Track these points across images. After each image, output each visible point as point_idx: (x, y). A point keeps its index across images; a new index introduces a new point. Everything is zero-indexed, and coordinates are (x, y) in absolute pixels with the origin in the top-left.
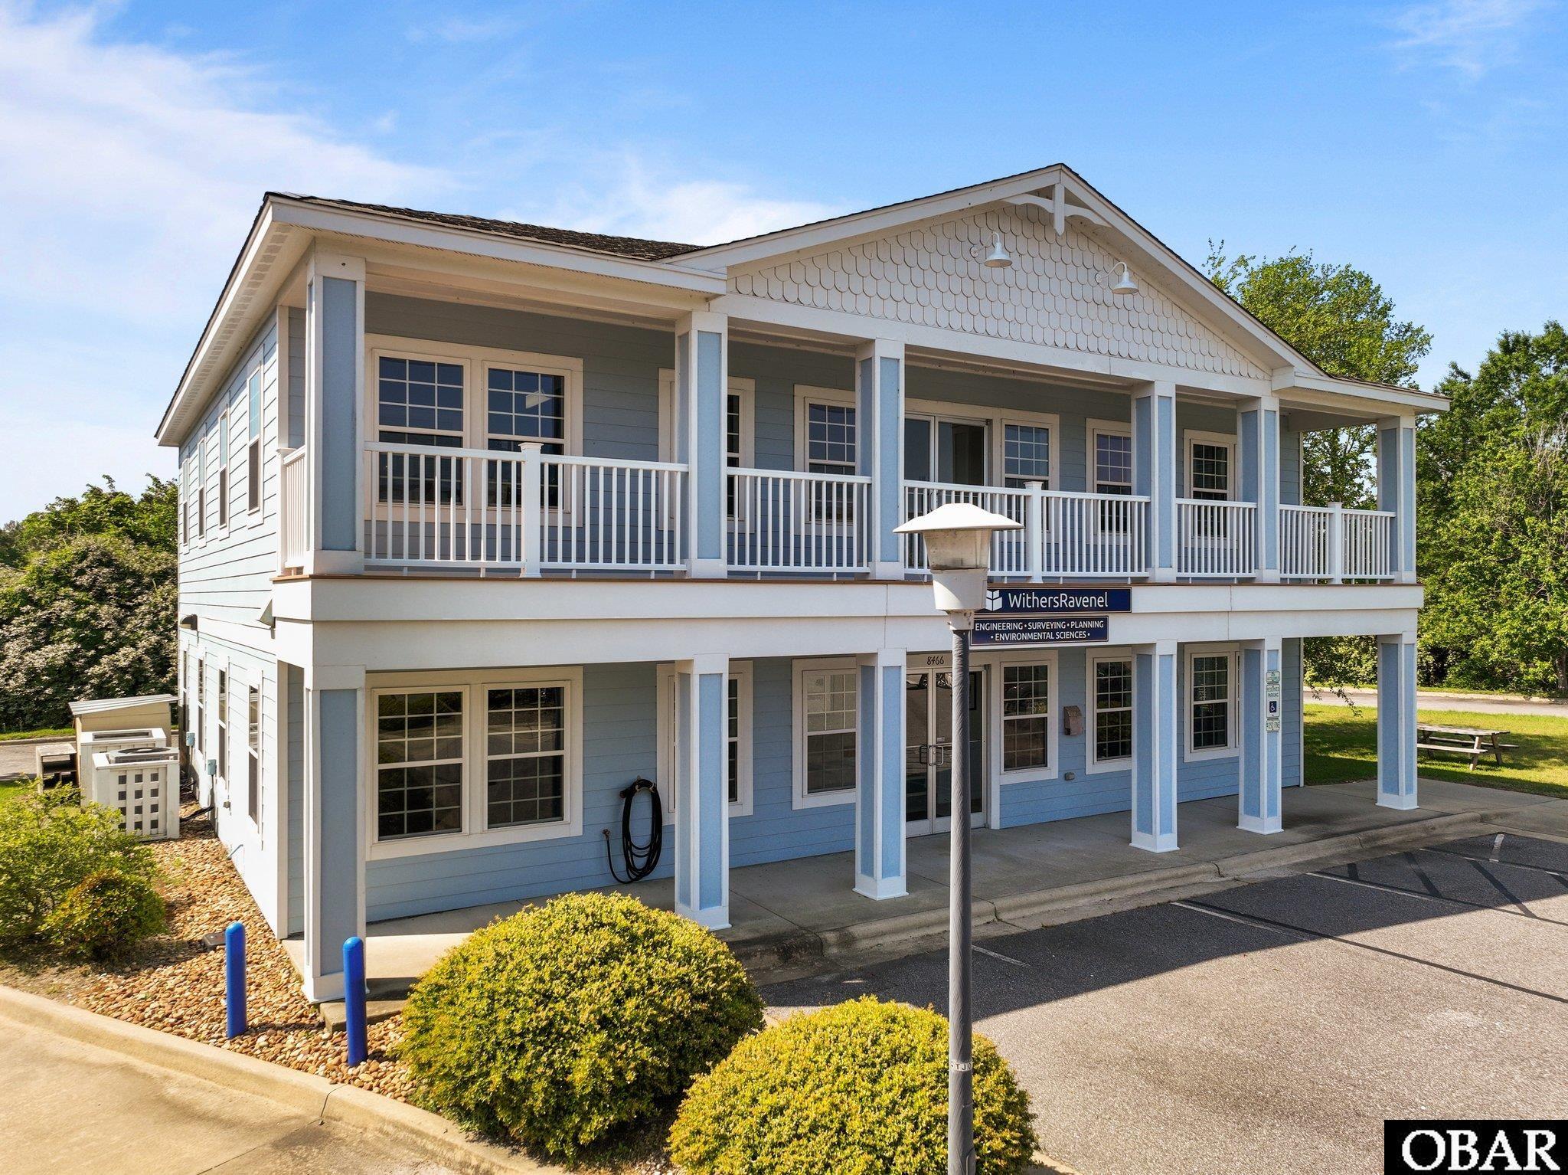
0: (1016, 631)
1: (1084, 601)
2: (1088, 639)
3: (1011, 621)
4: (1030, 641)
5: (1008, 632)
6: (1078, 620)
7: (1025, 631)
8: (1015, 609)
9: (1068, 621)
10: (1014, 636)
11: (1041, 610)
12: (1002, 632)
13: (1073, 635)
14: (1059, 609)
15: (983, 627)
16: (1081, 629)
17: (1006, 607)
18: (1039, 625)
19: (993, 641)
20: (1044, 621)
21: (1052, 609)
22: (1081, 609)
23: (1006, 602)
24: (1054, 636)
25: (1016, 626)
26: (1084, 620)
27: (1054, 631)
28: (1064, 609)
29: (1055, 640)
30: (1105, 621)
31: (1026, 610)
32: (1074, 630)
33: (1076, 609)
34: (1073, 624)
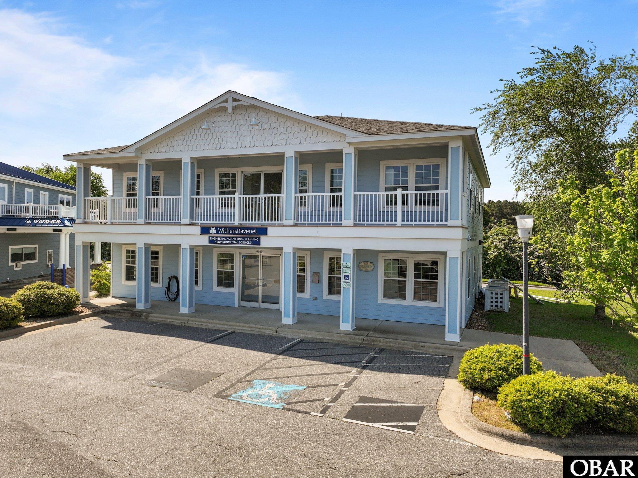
0: (224, 240)
1: (247, 231)
2: (252, 244)
3: (222, 237)
4: (229, 244)
5: (221, 240)
6: (248, 238)
7: (227, 240)
8: (221, 233)
9: (244, 238)
10: (223, 242)
11: (230, 234)
12: (219, 240)
13: (246, 243)
14: (237, 234)
15: (213, 239)
16: (249, 241)
17: (217, 233)
18: (232, 239)
19: (216, 243)
20: (234, 237)
21: (234, 234)
22: (246, 234)
23: (217, 231)
24: (238, 242)
25: (224, 239)
26: (249, 238)
27: (238, 241)
28: (239, 234)
29: (238, 244)
30: (259, 238)
31: (225, 234)
32: (246, 241)
33: (243, 234)
34: (246, 239)
